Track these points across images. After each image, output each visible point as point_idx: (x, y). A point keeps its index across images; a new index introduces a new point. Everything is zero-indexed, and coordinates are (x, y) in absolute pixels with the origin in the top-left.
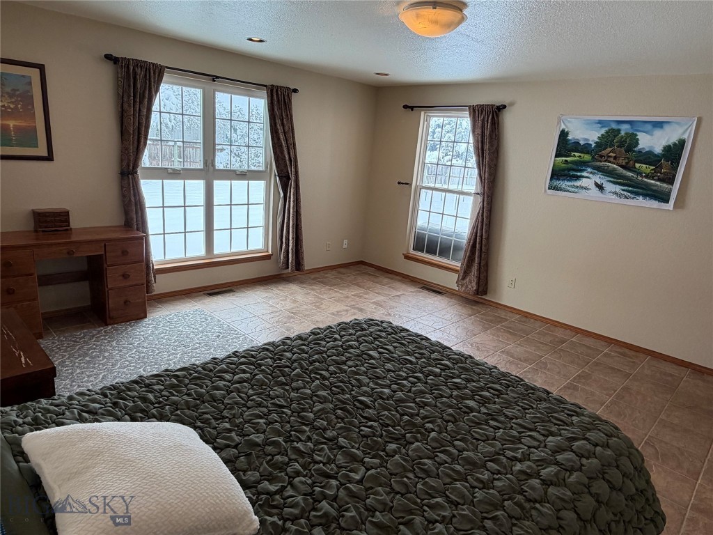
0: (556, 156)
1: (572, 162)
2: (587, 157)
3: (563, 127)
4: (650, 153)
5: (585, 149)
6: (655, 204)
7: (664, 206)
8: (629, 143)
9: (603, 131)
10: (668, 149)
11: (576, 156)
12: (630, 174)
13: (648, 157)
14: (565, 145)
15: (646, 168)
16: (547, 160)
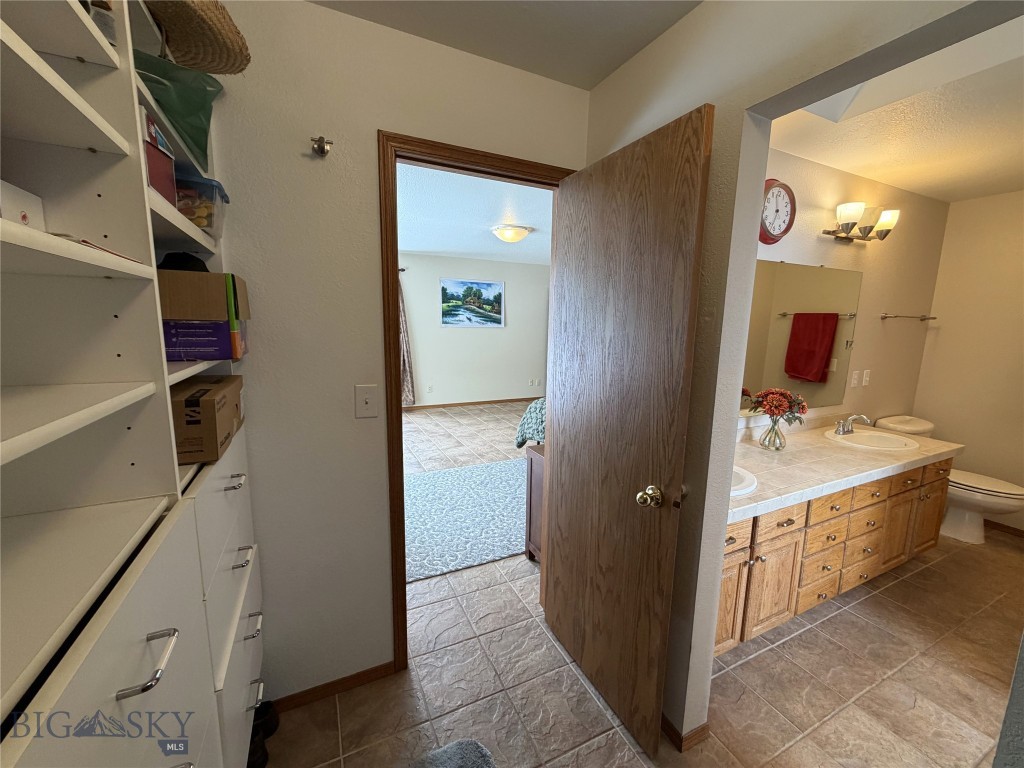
0: (443, 302)
1: (453, 306)
2: (460, 303)
3: (443, 285)
4: (488, 299)
5: (457, 298)
6: (496, 325)
7: (499, 326)
8: (478, 295)
9: (465, 288)
10: (495, 297)
11: (453, 303)
12: (481, 311)
13: (488, 302)
14: (446, 297)
15: (488, 307)
16: (439, 306)
